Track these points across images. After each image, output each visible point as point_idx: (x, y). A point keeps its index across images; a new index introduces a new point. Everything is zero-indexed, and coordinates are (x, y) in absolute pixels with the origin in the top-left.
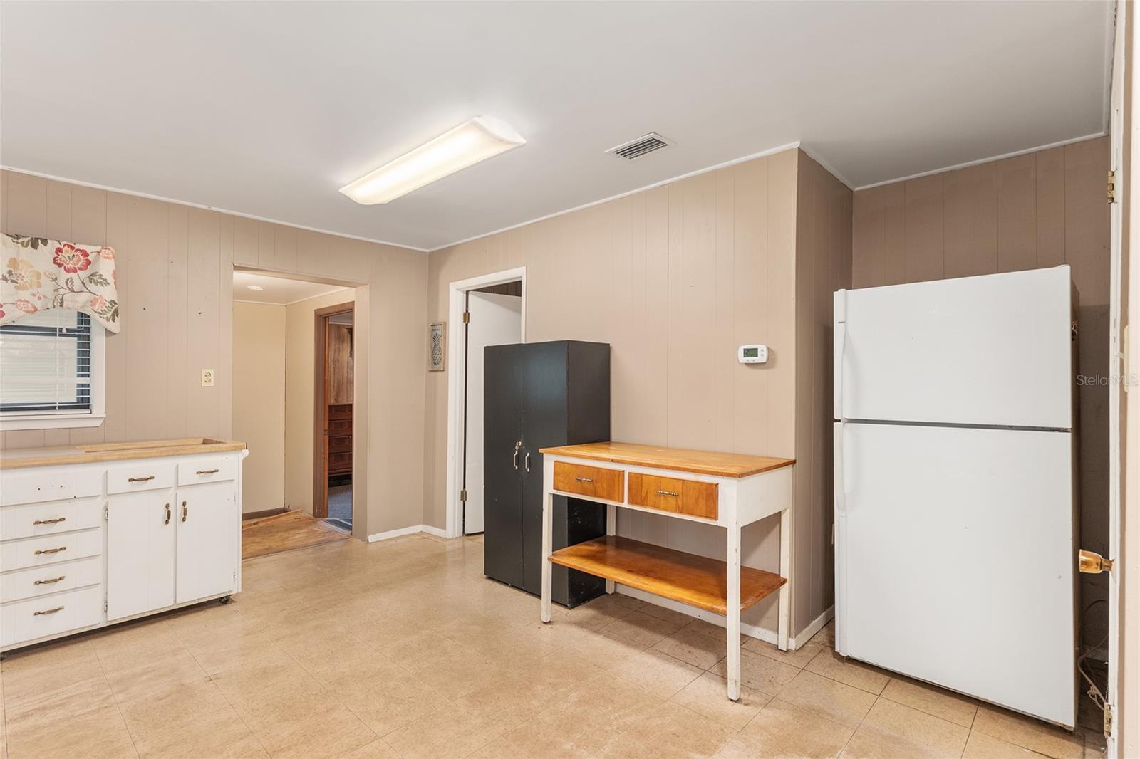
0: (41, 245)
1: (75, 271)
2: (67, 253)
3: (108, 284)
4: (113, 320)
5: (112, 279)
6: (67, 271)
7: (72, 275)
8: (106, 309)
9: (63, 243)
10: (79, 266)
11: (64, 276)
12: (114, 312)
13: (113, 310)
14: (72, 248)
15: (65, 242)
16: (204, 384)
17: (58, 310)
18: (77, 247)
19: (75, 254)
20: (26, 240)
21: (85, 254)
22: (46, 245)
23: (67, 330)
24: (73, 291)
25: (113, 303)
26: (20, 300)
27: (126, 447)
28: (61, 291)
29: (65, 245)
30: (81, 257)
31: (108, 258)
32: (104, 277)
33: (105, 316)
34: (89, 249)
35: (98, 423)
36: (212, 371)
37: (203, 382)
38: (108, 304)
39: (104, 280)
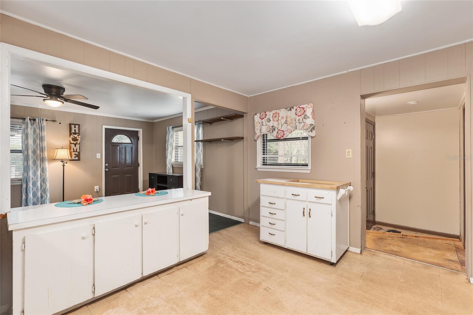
0: (292, 109)
1: (301, 115)
2: (299, 110)
3: (309, 118)
4: (312, 132)
5: (311, 115)
6: (299, 116)
7: (300, 117)
8: (308, 128)
9: (297, 107)
10: (302, 113)
11: (298, 118)
12: (312, 128)
13: (311, 128)
14: (299, 107)
15: (298, 106)
16: (347, 157)
17: (296, 130)
18: (301, 107)
19: (301, 109)
20: (289, 109)
21: (303, 108)
22: (293, 109)
23: (302, 138)
24: (300, 123)
25: (311, 125)
26: (288, 129)
27: (314, 182)
28: (297, 124)
29: (298, 107)
30: (302, 110)
31: (309, 108)
32: (308, 116)
33: (308, 131)
34: (304, 106)
35: (309, 172)
36: (350, 150)
37: (347, 156)
38: (309, 126)
39: (307, 117)
